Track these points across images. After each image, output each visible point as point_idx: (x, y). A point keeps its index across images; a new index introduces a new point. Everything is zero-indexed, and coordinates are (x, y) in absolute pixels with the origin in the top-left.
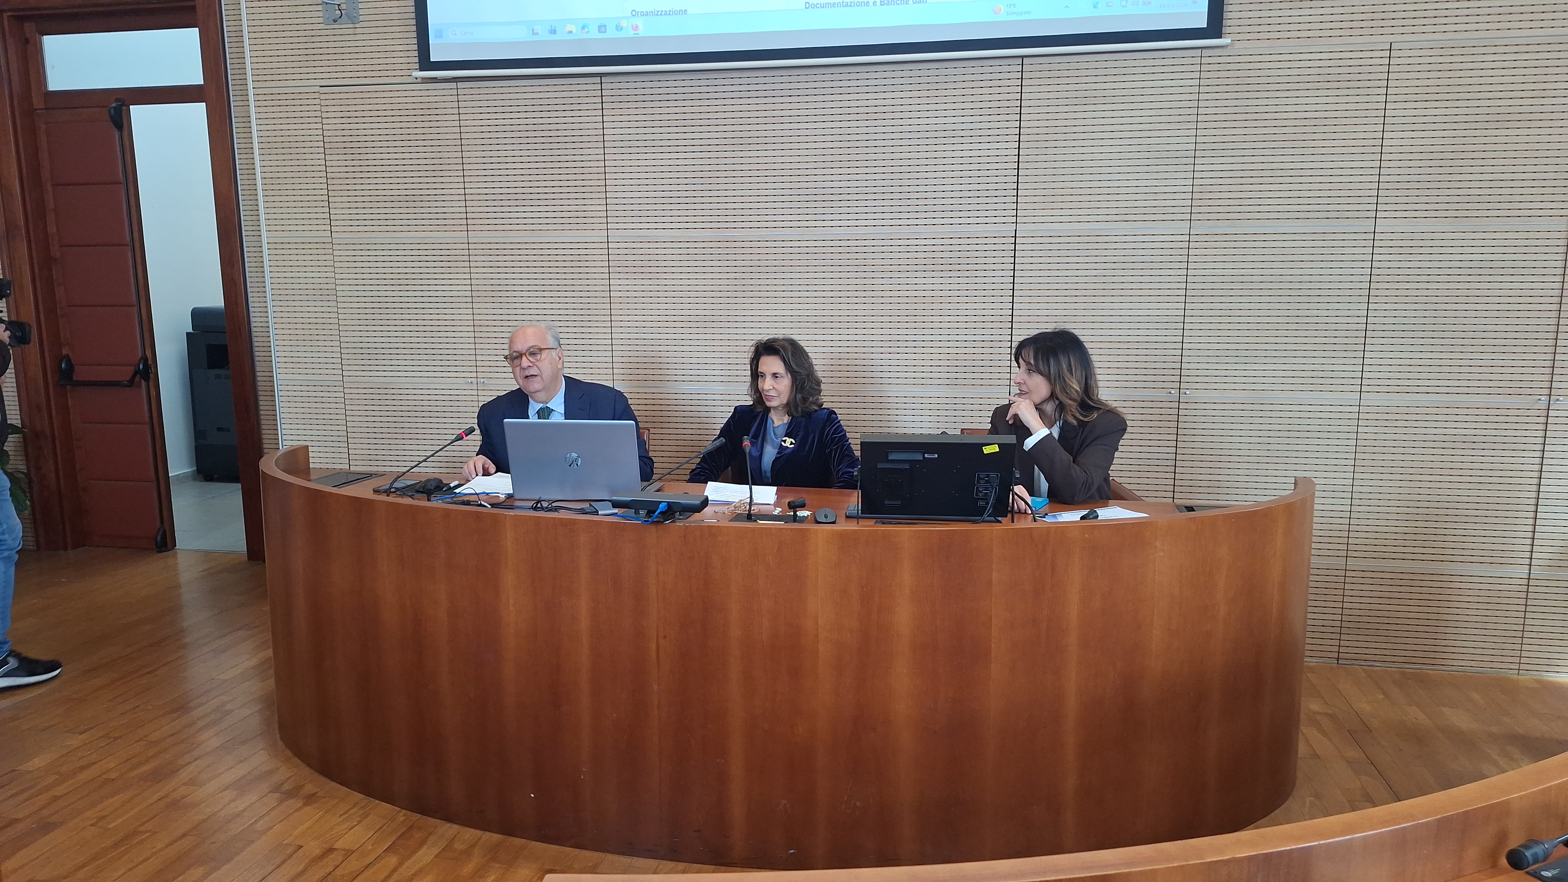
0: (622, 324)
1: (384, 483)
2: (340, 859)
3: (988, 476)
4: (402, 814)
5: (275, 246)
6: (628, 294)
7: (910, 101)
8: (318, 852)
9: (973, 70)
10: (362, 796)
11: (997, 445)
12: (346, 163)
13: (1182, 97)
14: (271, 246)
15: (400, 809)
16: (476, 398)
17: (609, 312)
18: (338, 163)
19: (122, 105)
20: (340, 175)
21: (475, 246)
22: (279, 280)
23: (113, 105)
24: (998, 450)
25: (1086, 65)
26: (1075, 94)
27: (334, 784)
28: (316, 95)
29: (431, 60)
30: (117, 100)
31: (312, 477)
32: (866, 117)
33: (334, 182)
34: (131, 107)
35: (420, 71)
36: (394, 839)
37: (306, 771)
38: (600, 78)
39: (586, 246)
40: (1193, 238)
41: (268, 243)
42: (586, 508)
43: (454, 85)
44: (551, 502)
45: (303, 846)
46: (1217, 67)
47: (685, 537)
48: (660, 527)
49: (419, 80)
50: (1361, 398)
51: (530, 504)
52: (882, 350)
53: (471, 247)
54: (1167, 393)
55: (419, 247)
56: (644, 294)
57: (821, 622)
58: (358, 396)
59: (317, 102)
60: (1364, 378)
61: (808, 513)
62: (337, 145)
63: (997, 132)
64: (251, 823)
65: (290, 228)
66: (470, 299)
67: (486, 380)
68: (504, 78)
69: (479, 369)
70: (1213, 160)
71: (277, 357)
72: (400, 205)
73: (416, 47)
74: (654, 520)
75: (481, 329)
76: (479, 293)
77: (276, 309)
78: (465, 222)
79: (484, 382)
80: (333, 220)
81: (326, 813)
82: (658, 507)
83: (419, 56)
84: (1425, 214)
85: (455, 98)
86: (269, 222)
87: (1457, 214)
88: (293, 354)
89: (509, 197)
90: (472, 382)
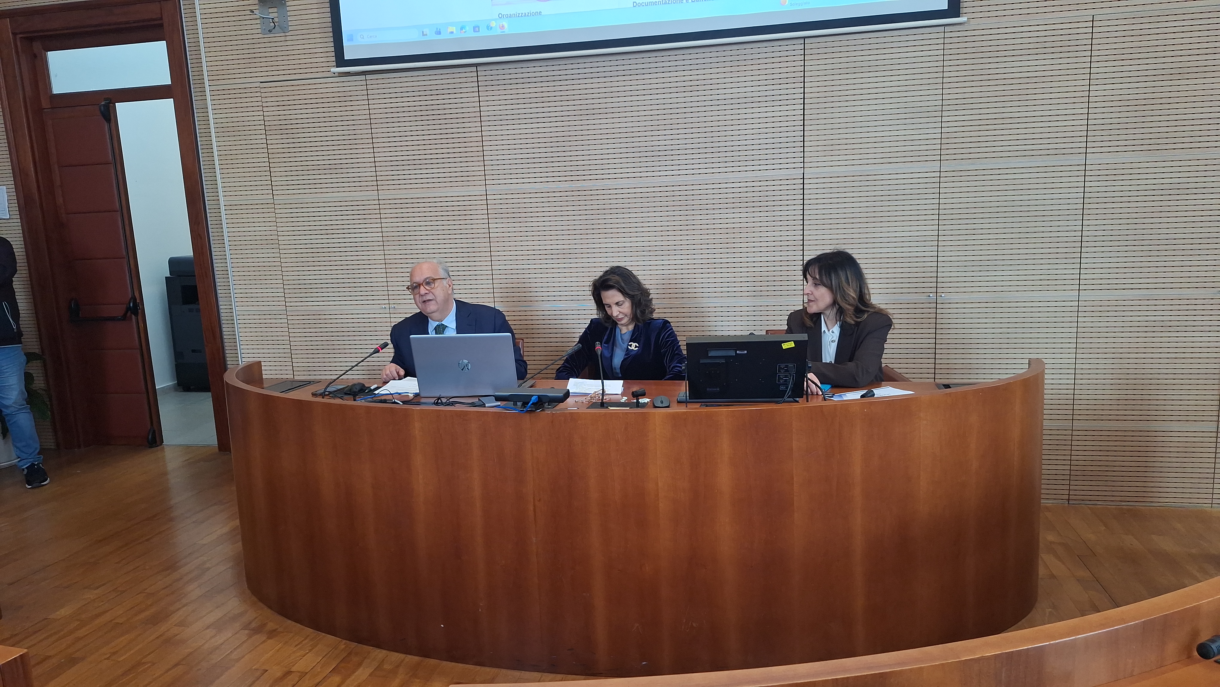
0: (499, 258)
1: (320, 388)
2: (297, 679)
3: (787, 366)
4: (342, 643)
5: (230, 207)
7: (718, 76)
8: (279, 674)
9: (765, 50)
10: (312, 630)
11: (793, 342)
13: (930, 64)
14: (227, 208)
15: (341, 639)
16: (389, 320)
17: (489, 249)
18: (276, 141)
19: (110, 103)
20: (278, 151)
21: (384, 202)
22: (235, 234)
23: (103, 103)
24: (794, 346)
25: (855, 42)
26: (846, 65)
27: (290, 622)
28: (258, 90)
29: (345, 59)
30: (105, 99)
31: (265, 386)
33: (274, 156)
34: (116, 104)
35: (337, 67)
36: (338, 663)
37: (268, 612)
38: (476, 67)
40: (942, 174)
41: (224, 205)
42: (476, 402)
43: (363, 77)
44: (448, 398)
45: (267, 670)
46: (957, 40)
47: (553, 421)
48: (533, 414)
49: (336, 75)
50: (1080, 295)
51: (433, 400)
52: (702, 271)
53: (381, 202)
54: (927, 297)
55: (341, 204)
56: (515, 234)
57: (660, 484)
58: (298, 322)
59: (258, 94)
60: (1082, 279)
61: (648, 400)
62: (275, 127)
63: (786, 97)
64: (227, 653)
65: (241, 193)
66: (381, 243)
67: (396, 305)
68: (402, 70)
69: (390, 297)
70: (956, 113)
71: (235, 293)
72: (325, 172)
73: (333, 49)
74: (528, 410)
75: (391, 266)
76: (389, 239)
77: (232, 256)
78: (375, 183)
79: (394, 307)
80: (274, 186)
81: (284, 644)
82: (531, 400)
83: (336, 56)
84: (1125, 149)
85: (364, 88)
86: (225, 189)
87: (1150, 147)
88: (247, 291)
89: (409, 163)
90: (385, 308)
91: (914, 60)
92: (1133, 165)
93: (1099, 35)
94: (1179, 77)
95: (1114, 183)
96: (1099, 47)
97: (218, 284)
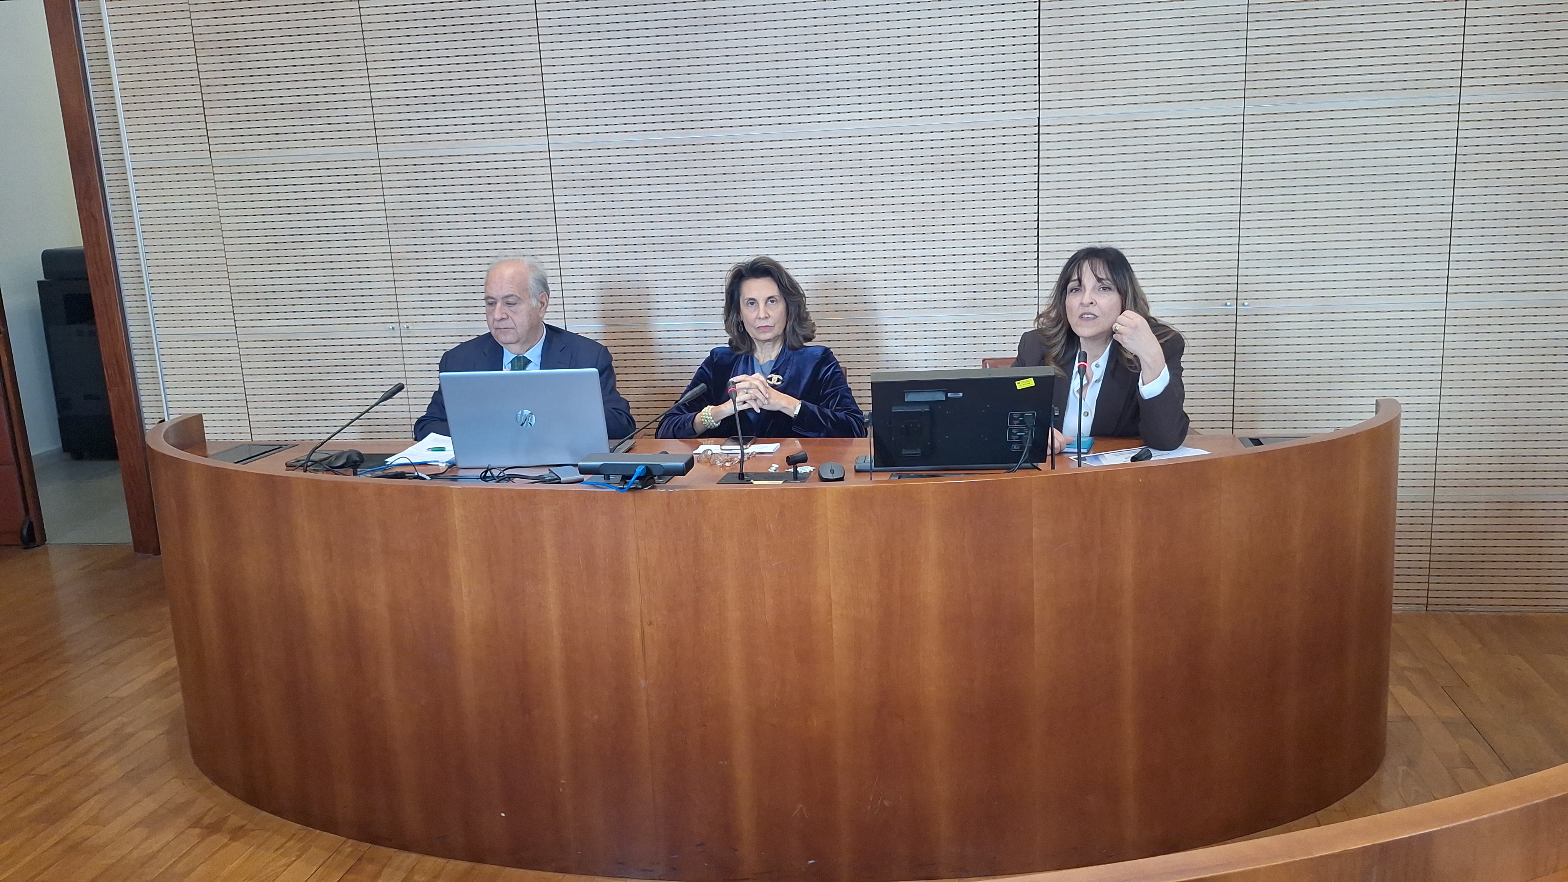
1: (299, 456)
3: (1022, 415)
4: (349, 844)
5: (143, 172)
6: (577, 214)
10: (299, 826)
11: (1032, 379)
12: (223, 66)
14: (137, 172)
15: (346, 838)
17: (555, 236)
18: (213, 67)
20: (216, 82)
21: (387, 162)
22: (150, 214)
24: (1034, 385)
27: (264, 813)
31: (210, 452)
37: (229, 800)
39: (522, 156)
40: (1247, 119)
41: (133, 169)
42: (545, 475)
44: (502, 470)
47: (668, 505)
48: (638, 494)
50: (1448, 301)
51: (477, 473)
53: (382, 163)
54: (1225, 305)
56: (596, 213)
57: (834, 596)
58: (256, 351)
60: (1452, 269)
61: (811, 469)
62: (210, 45)
65: (159, 149)
66: (384, 228)
67: (411, 324)
69: (401, 312)
71: (154, 307)
74: (630, 487)
75: (401, 263)
76: (395, 220)
77: (148, 249)
78: (372, 133)
79: (408, 327)
80: (212, 138)
81: (259, 848)
82: (635, 472)
86: (133, 143)
88: (172, 303)
89: (426, 100)
90: (393, 328)
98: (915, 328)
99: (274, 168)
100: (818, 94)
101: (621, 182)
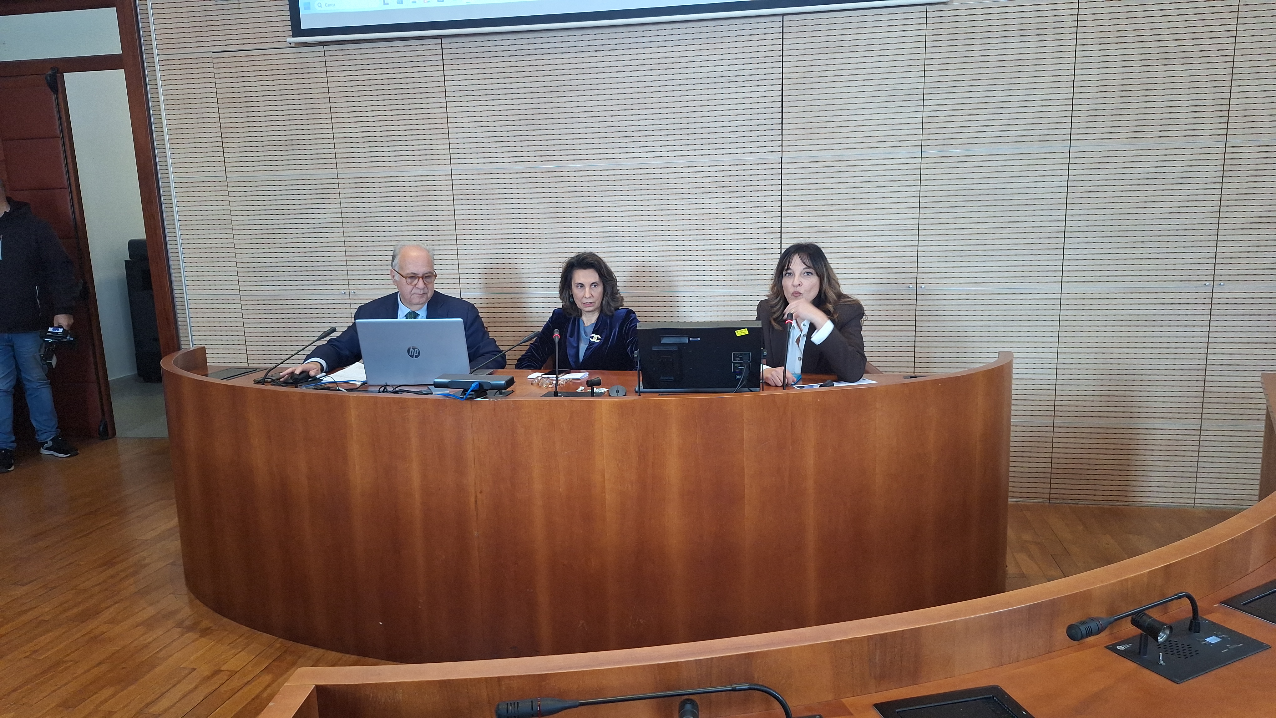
0: (465, 242)
1: (260, 375)
2: (226, 678)
3: (741, 354)
4: (278, 642)
5: (181, 185)
6: (470, 217)
7: (693, 53)
8: (207, 673)
9: (743, 27)
10: (248, 628)
11: (746, 329)
12: (236, 115)
13: (912, 45)
14: (177, 185)
15: (277, 638)
16: (348, 306)
17: (454, 232)
18: (230, 115)
19: (57, 72)
20: (231, 125)
21: (343, 181)
22: (185, 213)
23: (50, 73)
24: (748, 333)
25: (835, 21)
26: (826, 45)
27: (225, 619)
28: (210, 60)
29: (302, 28)
30: (52, 69)
31: (210, 372)
32: (657, 67)
33: (226, 131)
34: (64, 74)
35: (293, 37)
36: (271, 661)
37: (204, 609)
38: (440, 39)
39: (434, 178)
40: (924, 161)
41: (174, 183)
42: (424, 390)
43: (321, 48)
44: (395, 387)
45: (196, 669)
46: (939, 20)
47: (494, 410)
48: (474, 402)
49: (293, 45)
50: (1062, 287)
51: (377, 389)
52: (677, 258)
53: (340, 181)
54: (907, 288)
55: (298, 182)
56: (482, 217)
57: (607, 476)
58: (253, 307)
59: (211, 65)
60: (1065, 271)
61: (605, 390)
62: (228, 100)
63: (764, 77)
64: (155, 652)
65: (192, 170)
66: (341, 225)
67: (357, 290)
68: (362, 41)
69: (350, 282)
70: (938, 96)
71: (186, 276)
72: (281, 148)
73: (289, 18)
74: (468, 397)
75: (351, 249)
76: (348, 220)
77: (183, 237)
78: (334, 161)
79: (354, 292)
80: (227, 162)
81: (217, 642)
82: (471, 386)
83: (292, 25)
84: (1110, 136)
85: (323, 59)
86: (175, 165)
87: (1136, 135)
88: (198, 274)
89: (370, 139)
90: (345, 293)
91: (896, 40)
92: (1118, 153)
93: (1085, 18)
94: (1166, 62)
95: (1099, 172)
96: (1085, 30)
97: (172, 267)
98: (697, 299)
99: (262, 183)
100: (632, 139)
101: (499, 196)
